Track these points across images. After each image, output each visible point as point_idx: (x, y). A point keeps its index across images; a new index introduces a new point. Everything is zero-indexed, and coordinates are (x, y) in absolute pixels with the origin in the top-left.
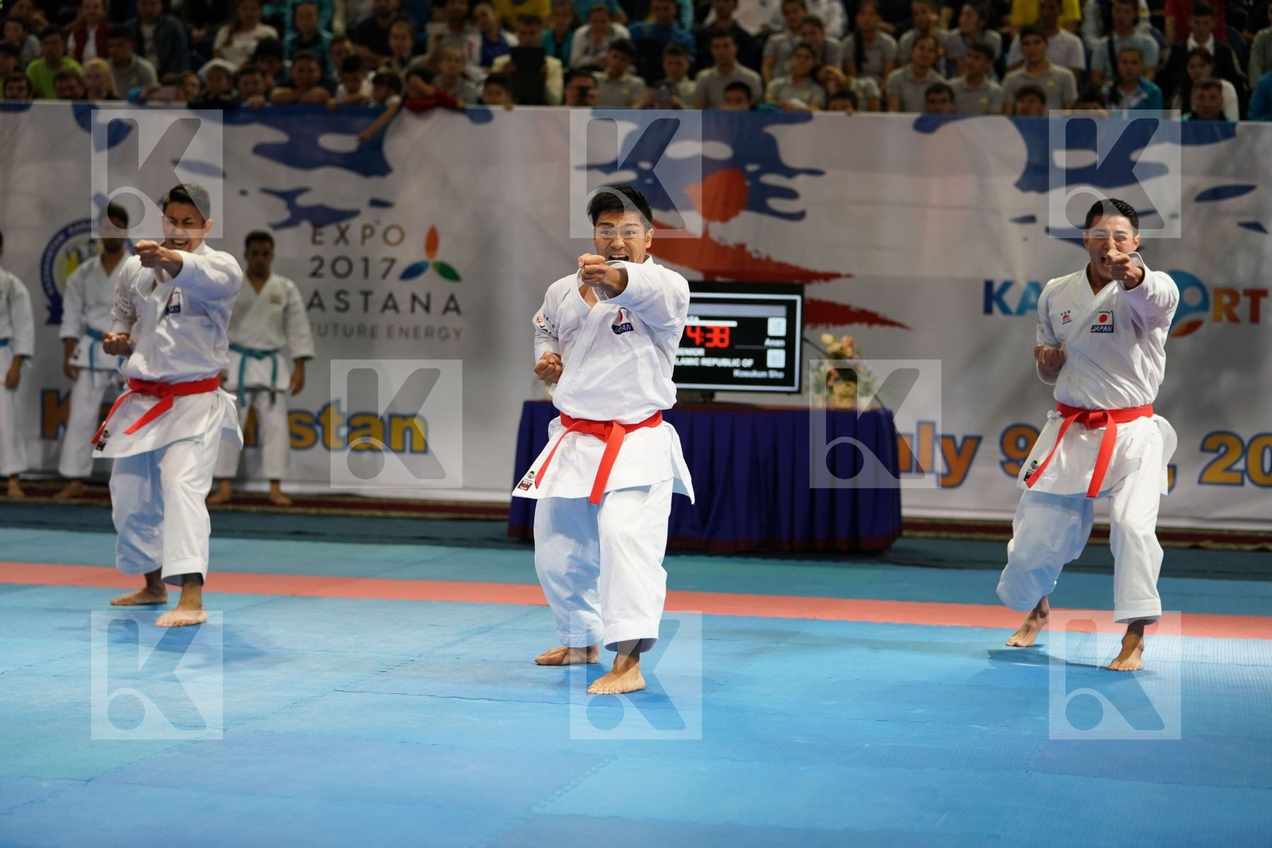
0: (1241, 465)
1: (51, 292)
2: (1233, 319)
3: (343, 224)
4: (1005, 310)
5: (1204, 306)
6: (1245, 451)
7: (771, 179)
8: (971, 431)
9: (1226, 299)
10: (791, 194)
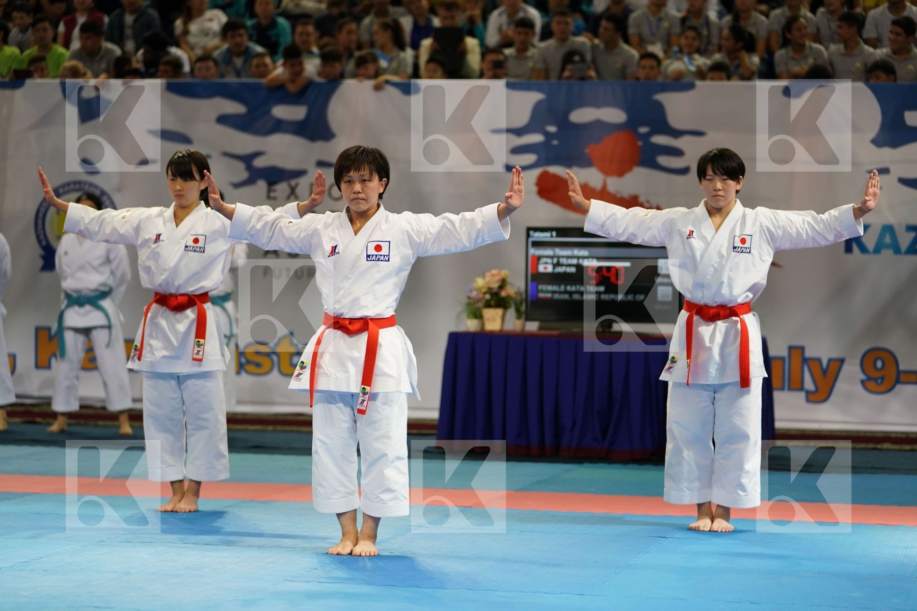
1: (44, 243)
3: (293, 182)
4: (863, 249)
7: (660, 140)
8: (835, 355)
10: (678, 153)
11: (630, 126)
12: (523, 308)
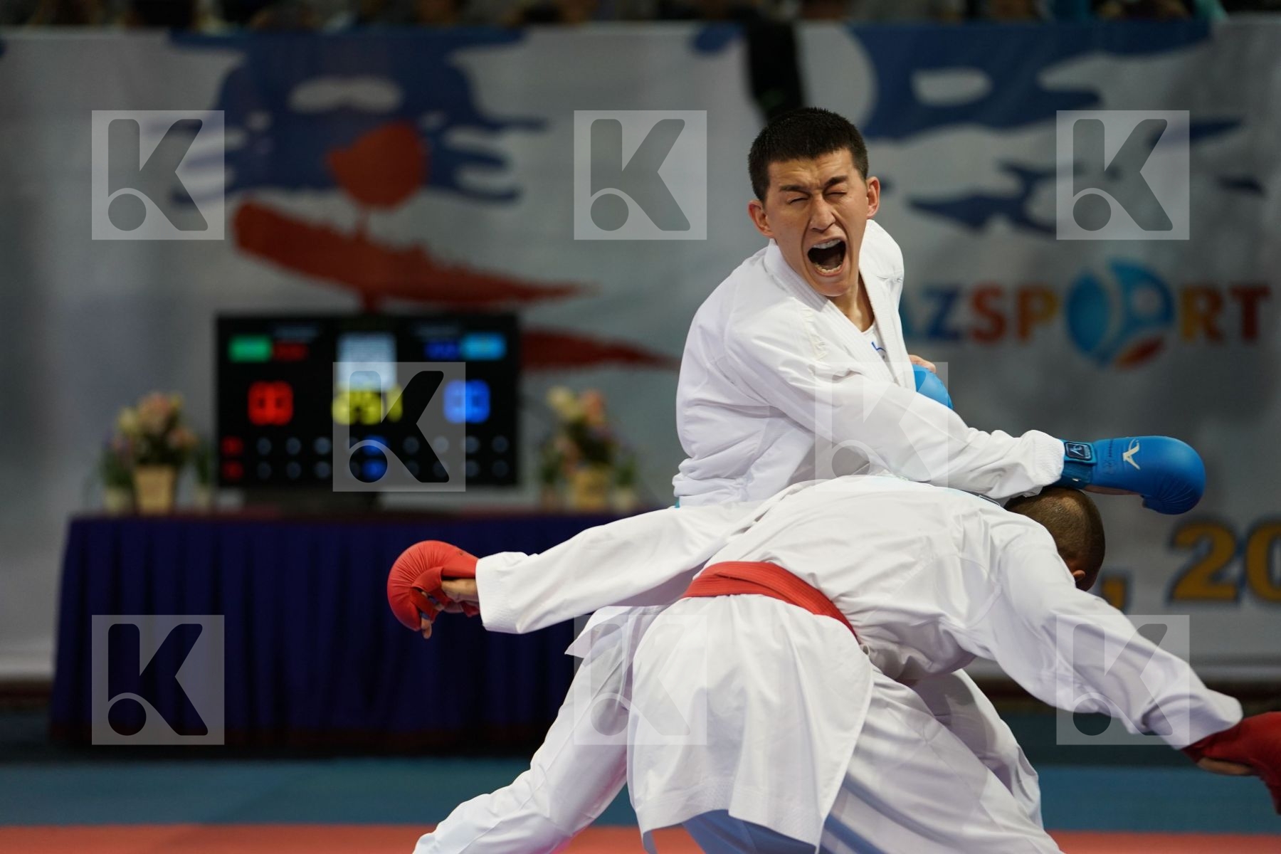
0: (1235, 570)
2: (1214, 334)
5: (1167, 314)
6: (1241, 549)
7: (463, 138)
9: (1202, 304)
10: (493, 162)
11: (406, 114)
12: (211, 465)
